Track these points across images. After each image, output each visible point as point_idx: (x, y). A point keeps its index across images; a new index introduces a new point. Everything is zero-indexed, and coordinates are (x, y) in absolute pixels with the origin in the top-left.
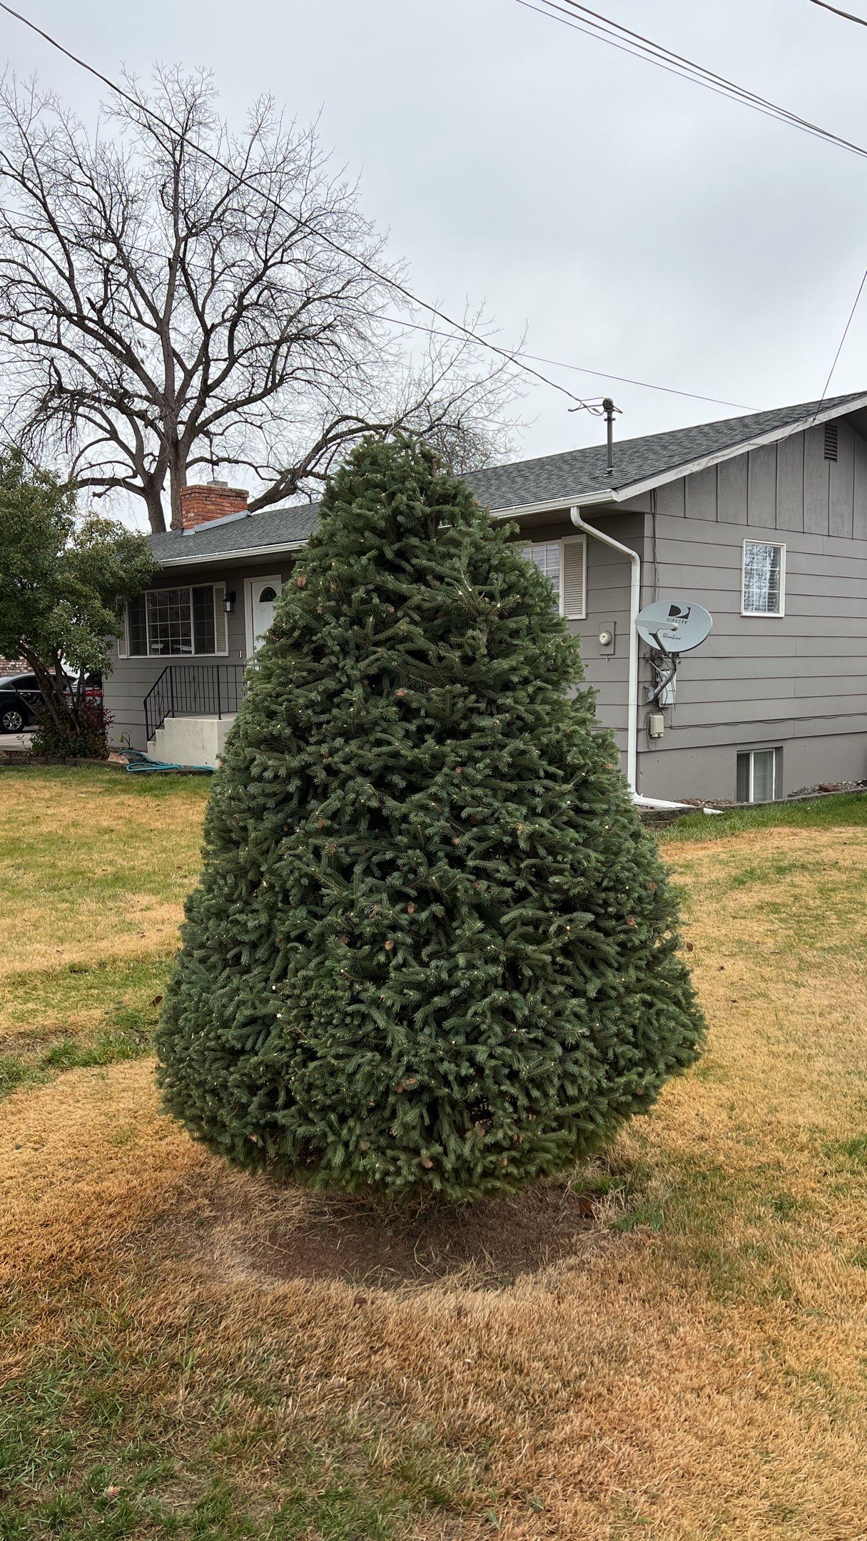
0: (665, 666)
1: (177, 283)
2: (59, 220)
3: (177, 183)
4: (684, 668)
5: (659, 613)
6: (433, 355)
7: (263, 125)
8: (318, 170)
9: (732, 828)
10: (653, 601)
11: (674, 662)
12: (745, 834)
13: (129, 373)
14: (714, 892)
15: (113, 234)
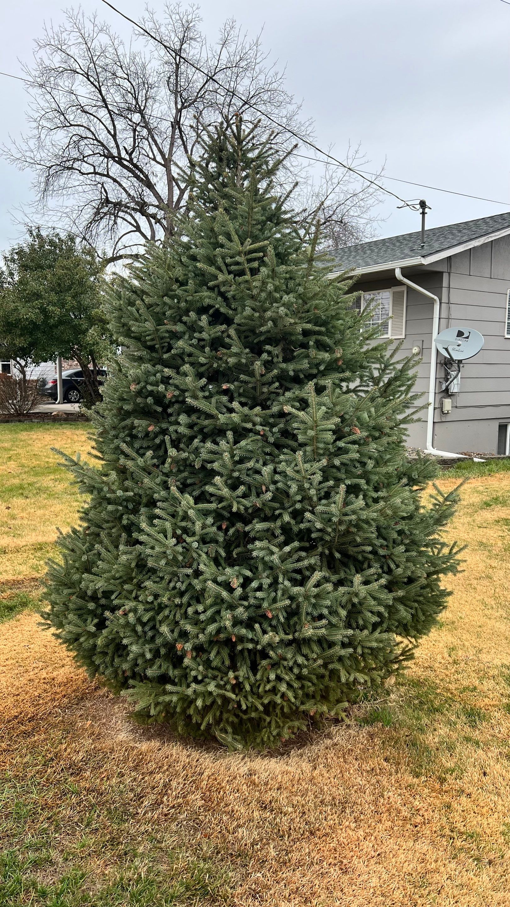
0: (453, 369)
1: (176, 137)
2: (109, 100)
3: (177, 76)
4: (466, 370)
5: (450, 336)
6: (328, 177)
7: (229, 38)
8: (261, 64)
9: (490, 471)
10: (447, 327)
11: (459, 367)
12: (497, 475)
13: (147, 192)
14: (470, 511)
15: (140, 107)
